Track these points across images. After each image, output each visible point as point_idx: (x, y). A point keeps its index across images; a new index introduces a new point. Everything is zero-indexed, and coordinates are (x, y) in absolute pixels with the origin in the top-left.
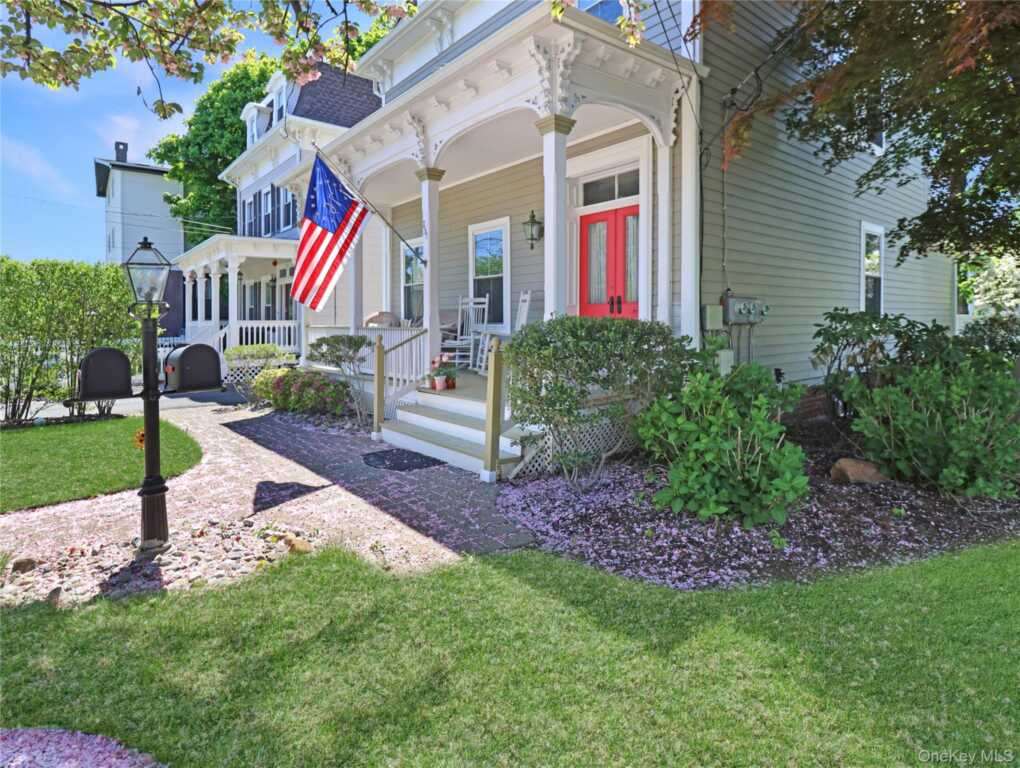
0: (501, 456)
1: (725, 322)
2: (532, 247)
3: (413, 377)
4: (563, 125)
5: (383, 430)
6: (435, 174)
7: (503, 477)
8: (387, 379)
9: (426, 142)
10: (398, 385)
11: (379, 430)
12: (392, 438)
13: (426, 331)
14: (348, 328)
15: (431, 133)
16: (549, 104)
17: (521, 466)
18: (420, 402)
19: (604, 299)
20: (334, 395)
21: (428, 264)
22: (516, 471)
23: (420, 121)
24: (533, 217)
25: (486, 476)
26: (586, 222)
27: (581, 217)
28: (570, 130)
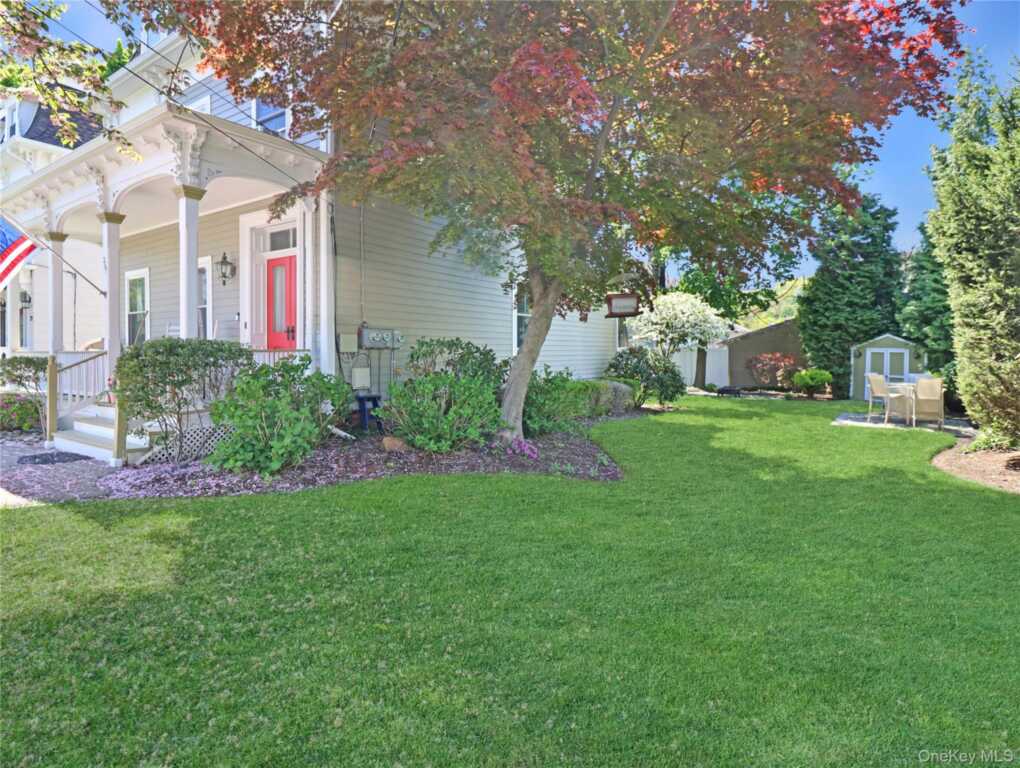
0: (128, 447)
1: (360, 346)
2: (224, 283)
3: (91, 394)
4: (194, 193)
5: (55, 438)
6: (114, 218)
7: (129, 462)
8: (61, 397)
9: (105, 189)
10: (74, 400)
11: (52, 438)
12: (62, 443)
13: (106, 353)
14: (47, 352)
15: (110, 182)
16: (181, 177)
17: (149, 454)
18: (100, 415)
19: (284, 328)
20: (20, 412)
21: (108, 295)
22: (143, 459)
23: (98, 171)
24: (225, 258)
25: (113, 462)
26: (272, 265)
27: (269, 261)
28: (202, 197)
